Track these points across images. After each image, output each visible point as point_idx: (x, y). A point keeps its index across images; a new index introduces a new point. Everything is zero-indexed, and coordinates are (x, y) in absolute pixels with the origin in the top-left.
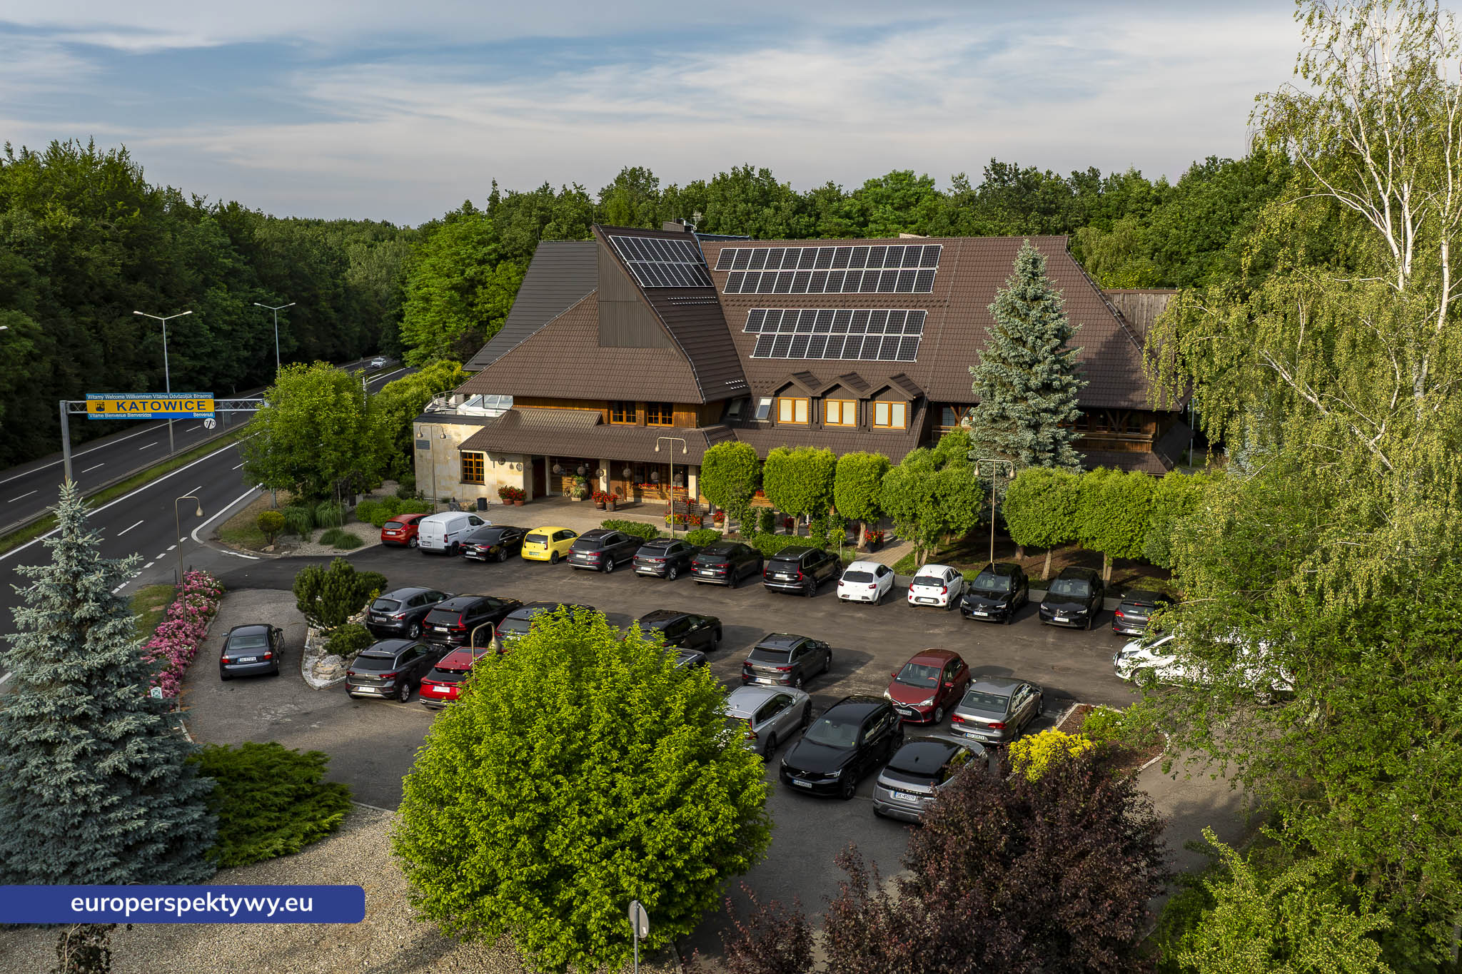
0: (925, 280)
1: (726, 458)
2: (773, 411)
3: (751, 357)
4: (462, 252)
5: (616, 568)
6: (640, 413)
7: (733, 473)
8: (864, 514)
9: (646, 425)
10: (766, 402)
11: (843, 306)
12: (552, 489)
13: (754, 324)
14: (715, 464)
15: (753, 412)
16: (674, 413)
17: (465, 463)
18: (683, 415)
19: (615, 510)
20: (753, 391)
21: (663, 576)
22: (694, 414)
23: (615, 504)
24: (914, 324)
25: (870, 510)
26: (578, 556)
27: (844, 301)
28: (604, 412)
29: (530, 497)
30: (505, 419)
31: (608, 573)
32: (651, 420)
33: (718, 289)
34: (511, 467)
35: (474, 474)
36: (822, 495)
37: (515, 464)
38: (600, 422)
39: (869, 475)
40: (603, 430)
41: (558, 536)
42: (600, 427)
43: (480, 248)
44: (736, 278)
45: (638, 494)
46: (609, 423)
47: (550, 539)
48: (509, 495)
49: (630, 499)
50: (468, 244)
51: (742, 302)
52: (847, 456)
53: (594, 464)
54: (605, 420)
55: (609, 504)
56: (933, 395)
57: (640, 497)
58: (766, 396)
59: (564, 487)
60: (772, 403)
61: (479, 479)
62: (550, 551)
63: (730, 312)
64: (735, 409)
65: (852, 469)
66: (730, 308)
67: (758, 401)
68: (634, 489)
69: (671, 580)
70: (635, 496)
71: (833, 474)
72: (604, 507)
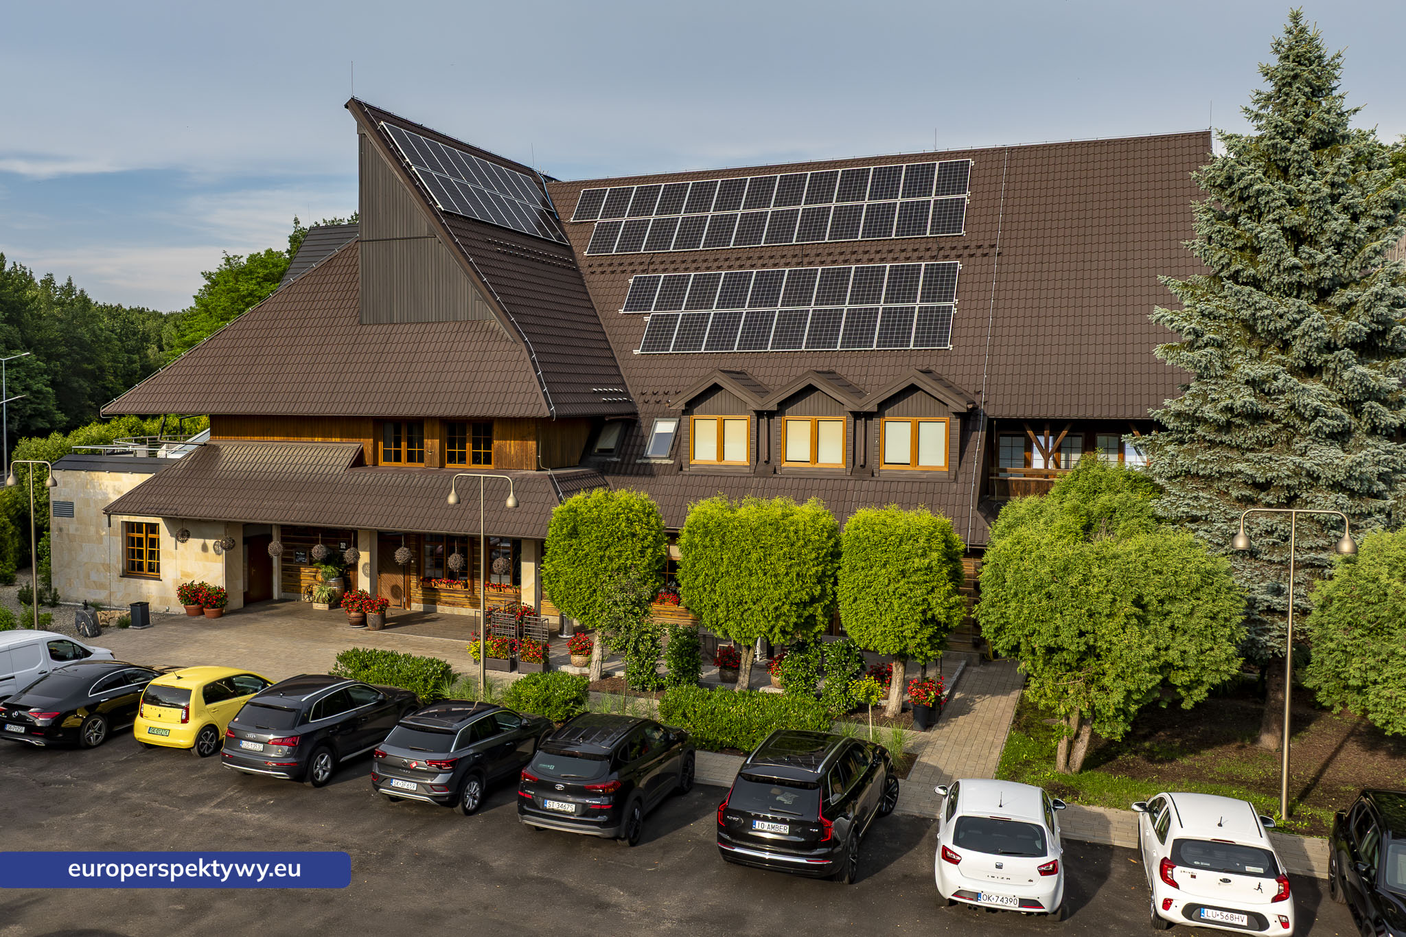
0: (949, 215)
1: (597, 521)
2: (681, 443)
3: (636, 352)
5: (339, 771)
6: (432, 445)
7: (612, 552)
8: (912, 644)
9: (442, 466)
10: (665, 427)
11: (798, 264)
12: (284, 589)
13: (640, 299)
14: (574, 533)
15: (643, 446)
16: (496, 443)
17: (131, 541)
18: (511, 447)
19: (383, 628)
20: (641, 409)
21: (451, 800)
22: (532, 444)
23: (383, 616)
24: (940, 283)
25: (929, 631)
26: (245, 745)
27: (801, 256)
28: (367, 444)
29: (237, 601)
30: (193, 460)
31: (319, 785)
32: (452, 458)
33: (576, 250)
34: (205, 548)
35: (146, 561)
36: (813, 600)
37: (210, 543)
38: (359, 461)
39: (924, 555)
40: (364, 476)
41: (213, 693)
42: (358, 470)
44: (607, 232)
45: (431, 598)
46: (376, 464)
47: (195, 700)
48: (195, 597)
49: (417, 607)
51: (618, 268)
52: (863, 514)
53: (350, 536)
54: (368, 459)
55: (372, 616)
56: (996, 409)
57: (434, 602)
58: (666, 416)
59: (304, 584)
60: (678, 428)
61: (154, 569)
62: (195, 724)
63: (597, 285)
64: (609, 441)
65: (885, 541)
66: (596, 277)
67: (651, 426)
68: (424, 589)
69: (468, 813)
70: (425, 601)
71: (836, 555)
72: (363, 622)
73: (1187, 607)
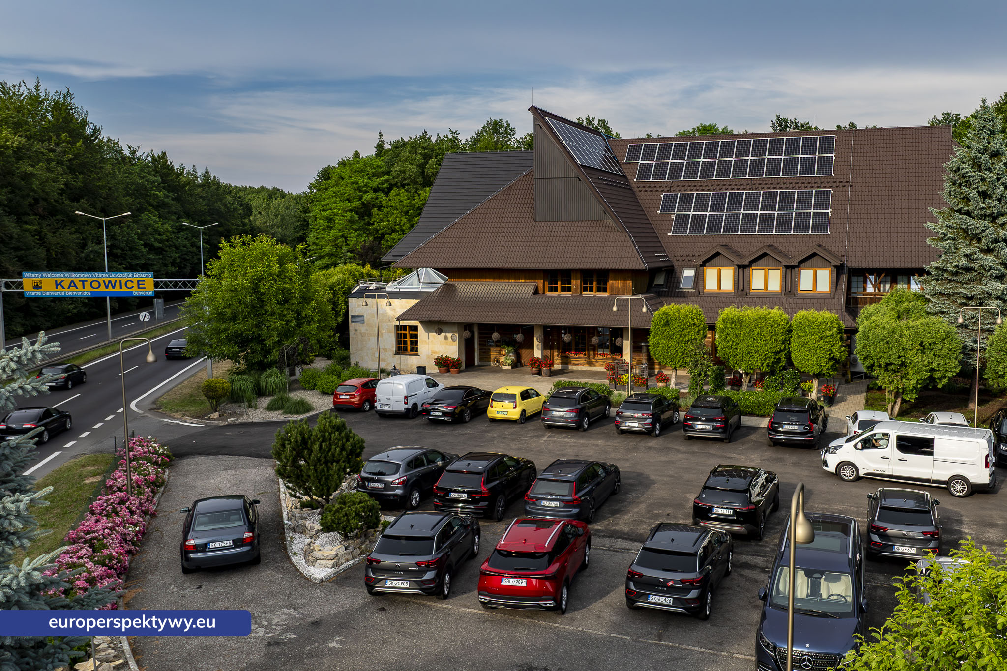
0: (826, 165)
1: (678, 318)
2: (699, 280)
3: (669, 234)
4: (360, 182)
5: (591, 425)
6: (576, 283)
7: (685, 332)
8: (824, 368)
9: (581, 294)
10: (689, 273)
11: (750, 189)
12: (480, 360)
13: (668, 205)
14: (667, 324)
15: (679, 282)
16: (611, 282)
17: (398, 336)
18: (619, 284)
19: (550, 376)
20: (675, 264)
21: (648, 433)
22: (630, 283)
23: (550, 369)
24: (822, 201)
25: (832, 363)
26: (554, 413)
27: (751, 185)
28: (540, 283)
29: (463, 366)
30: (441, 292)
31: (585, 430)
32: (585, 290)
33: (629, 178)
34: (446, 338)
35: (409, 346)
36: (781, 351)
37: (449, 335)
38: (536, 292)
39: (830, 330)
40: (539, 299)
41: (525, 395)
42: (536, 296)
43: (374, 179)
44: (646, 169)
45: (565, 361)
46: (544, 293)
47: (518, 398)
48: (444, 364)
49: (557, 366)
50: (364, 175)
51: (655, 189)
52: (801, 313)
53: (528, 331)
54: (540, 291)
55: (544, 369)
57: (567, 364)
58: (689, 267)
59: (492, 357)
60: (696, 273)
61: (415, 350)
62: (518, 410)
63: (644, 198)
64: (660, 280)
65: (808, 326)
66: (642, 193)
67: (681, 273)
68: (562, 357)
69: (657, 436)
70: (562, 364)
71: (790, 331)
72: (539, 373)
73: (940, 346)
